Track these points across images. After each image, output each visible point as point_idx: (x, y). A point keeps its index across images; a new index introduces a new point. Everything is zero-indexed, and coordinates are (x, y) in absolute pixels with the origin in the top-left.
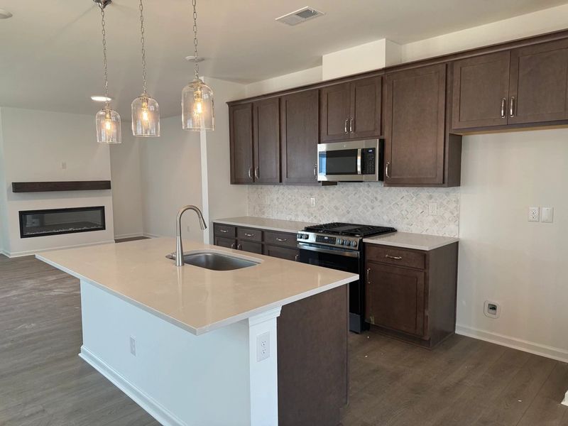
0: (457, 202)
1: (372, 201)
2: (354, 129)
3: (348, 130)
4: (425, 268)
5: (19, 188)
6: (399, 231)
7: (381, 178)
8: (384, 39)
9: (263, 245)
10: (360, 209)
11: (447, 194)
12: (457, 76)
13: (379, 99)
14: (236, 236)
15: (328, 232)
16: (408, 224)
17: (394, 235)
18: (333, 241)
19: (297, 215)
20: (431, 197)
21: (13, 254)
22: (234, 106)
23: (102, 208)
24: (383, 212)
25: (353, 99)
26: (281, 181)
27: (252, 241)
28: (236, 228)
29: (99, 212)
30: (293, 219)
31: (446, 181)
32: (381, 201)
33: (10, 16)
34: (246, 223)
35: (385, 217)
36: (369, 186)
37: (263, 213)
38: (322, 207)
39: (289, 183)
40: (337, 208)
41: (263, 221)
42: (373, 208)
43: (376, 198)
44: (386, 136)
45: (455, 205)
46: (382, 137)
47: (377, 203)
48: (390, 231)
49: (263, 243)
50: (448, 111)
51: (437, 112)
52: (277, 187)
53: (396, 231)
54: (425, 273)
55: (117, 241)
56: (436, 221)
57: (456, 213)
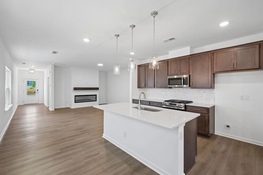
0: (214, 93)
1: (184, 93)
2: (180, 72)
3: (178, 72)
4: (208, 113)
7: (189, 86)
8: (189, 48)
11: (210, 91)
12: (215, 57)
13: (188, 64)
15: (173, 102)
16: (197, 100)
18: (176, 105)
20: (204, 92)
21: (72, 107)
22: (139, 66)
23: (96, 95)
25: (179, 63)
26: (154, 87)
29: (95, 96)
30: (157, 99)
31: (212, 87)
32: (187, 93)
36: (183, 89)
38: (167, 95)
39: (157, 88)
43: (186, 92)
44: (191, 74)
46: (189, 74)
48: (191, 102)
50: (212, 67)
51: (208, 67)
52: (153, 89)
54: (208, 115)
55: (99, 105)
56: (207, 99)
57: (213, 97)
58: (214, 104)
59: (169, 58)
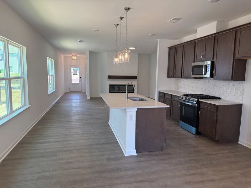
0: (243, 87)
1: (214, 86)
2: (205, 57)
3: (202, 57)
4: (217, 112)
5: (110, 77)
6: (222, 99)
7: (212, 76)
8: (216, 22)
9: (171, 100)
10: (210, 89)
11: (240, 84)
13: (213, 45)
14: (164, 96)
15: (192, 97)
16: (225, 96)
17: (219, 100)
19: (189, 91)
20: (234, 85)
22: (170, 49)
24: (217, 91)
25: (205, 45)
26: (181, 77)
27: (168, 99)
28: (165, 93)
31: (233, 78)
32: (217, 86)
33: (98, 30)
34: (172, 93)
35: (218, 93)
37: (178, 89)
38: (197, 88)
39: (184, 78)
40: (202, 88)
41: (177, 92)
42: (214, 89)
43: (215, 85)
44: (215, 60)
45: (242, 89)
46: (213, 60)
47: (216, 87)
48: (218, 98)
49: (172, 99)
53: (221, 99)
54: (217, 114)
56: (235, 95)
57: (242, 93)
58: (242, 102)
59: (197, 38)
